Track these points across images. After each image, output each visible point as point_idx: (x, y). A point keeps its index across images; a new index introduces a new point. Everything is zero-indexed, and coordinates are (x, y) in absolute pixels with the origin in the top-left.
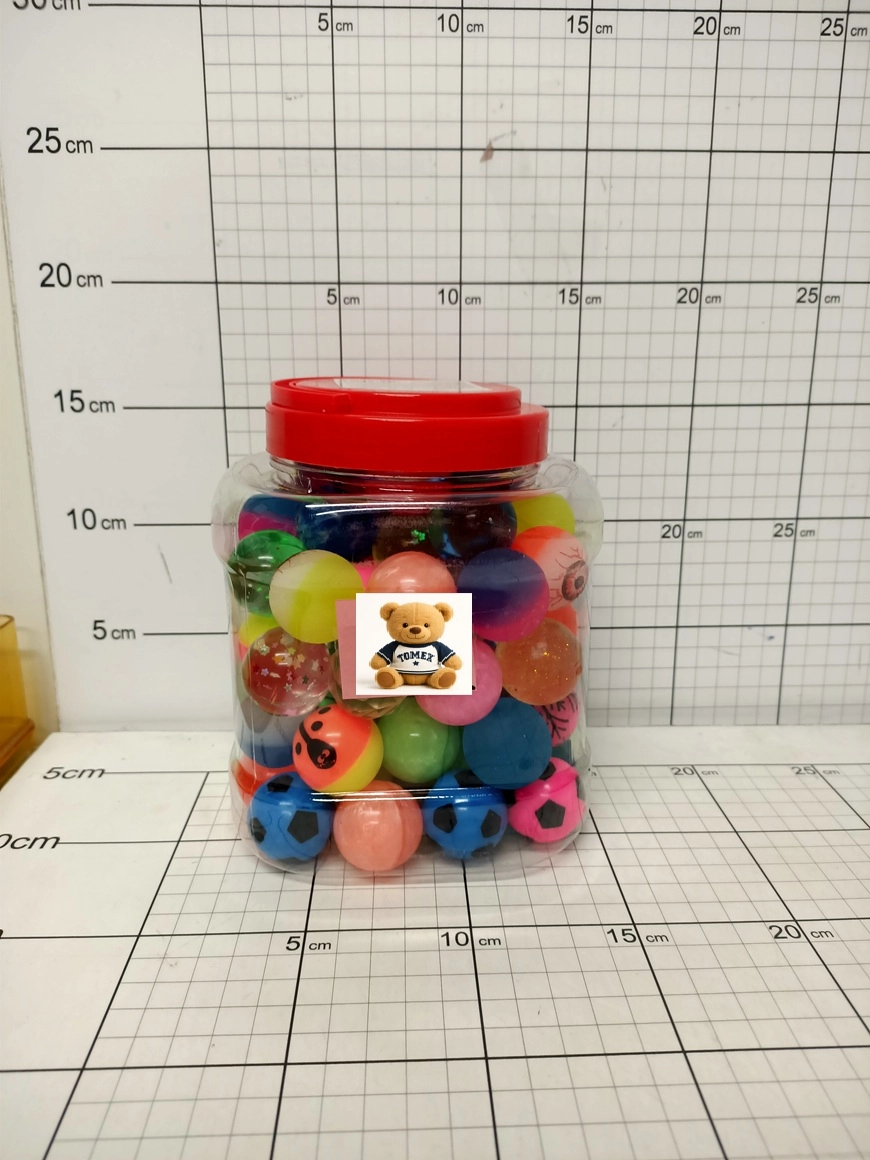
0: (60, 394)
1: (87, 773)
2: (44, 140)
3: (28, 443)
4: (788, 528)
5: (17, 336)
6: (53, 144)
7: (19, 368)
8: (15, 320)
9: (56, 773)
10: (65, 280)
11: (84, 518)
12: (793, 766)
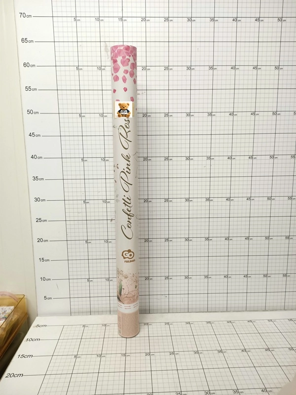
0: (40, 259)
1: (43, 326)
2: (39, 220)
4: (167, 278)
7: (33, 255)
8: (33, 247)
9: (38, 326)
11: (43, 279)
12: (165, 323)
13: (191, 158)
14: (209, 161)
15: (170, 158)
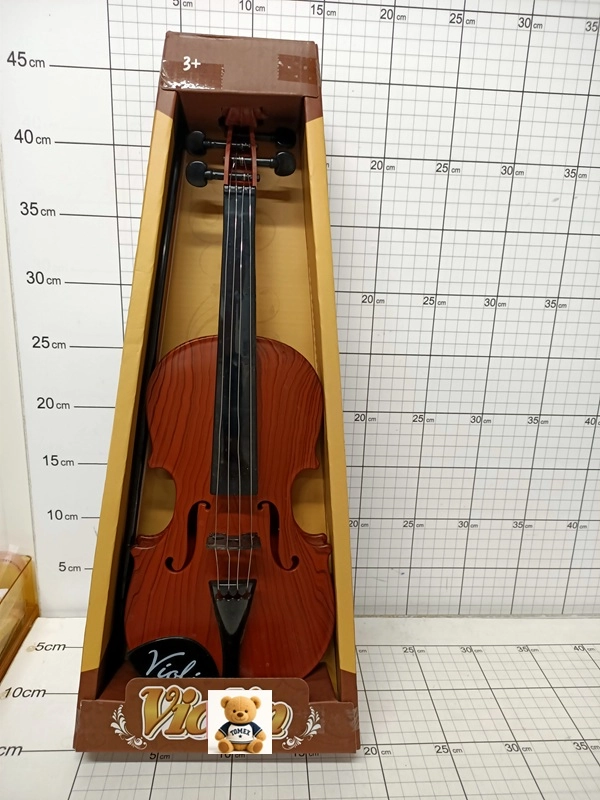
0: (46, 457)
1: (57, 647)
2: (42, 342)
3: (29, 479)
4: (410, 523)
5: (25, 430)
6: (46, 344)
7: (26, 445)
8: (24, 423)
9: (42, 646)
10: (50, 405)
11: (56, 514)
12: (404, 646)
13: (518, 168)
14: (570, 182)
15: (453, 165)
